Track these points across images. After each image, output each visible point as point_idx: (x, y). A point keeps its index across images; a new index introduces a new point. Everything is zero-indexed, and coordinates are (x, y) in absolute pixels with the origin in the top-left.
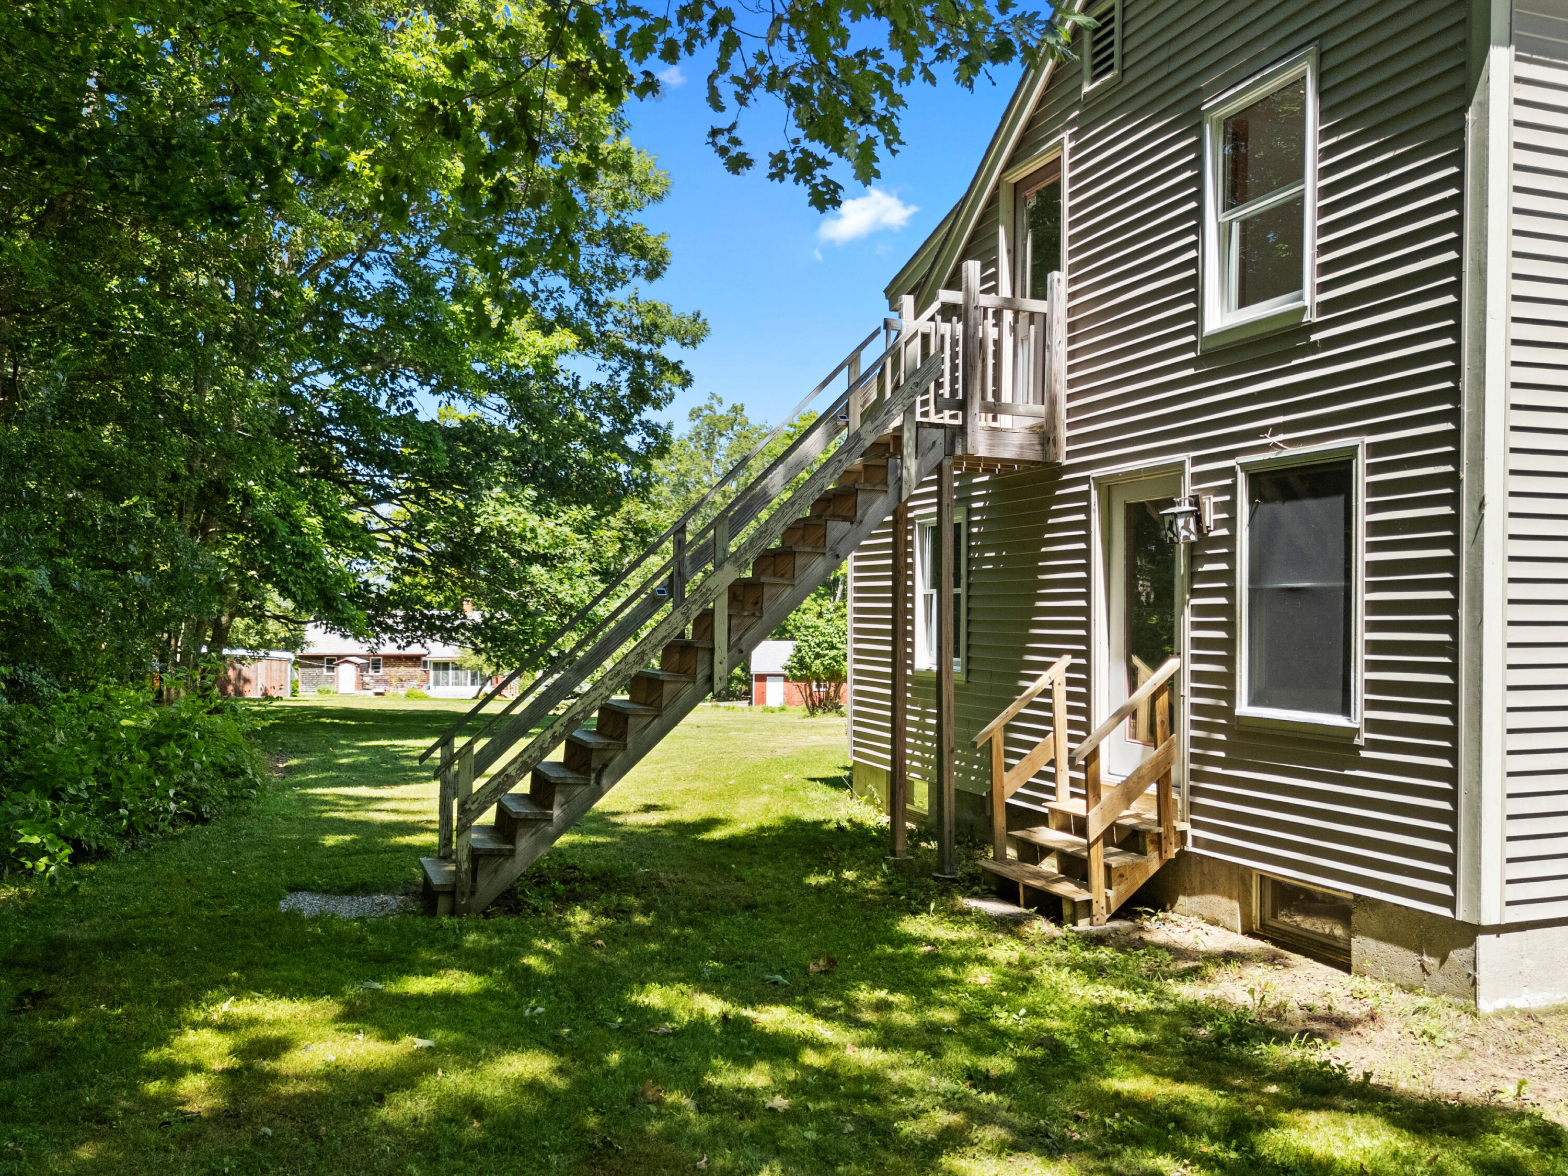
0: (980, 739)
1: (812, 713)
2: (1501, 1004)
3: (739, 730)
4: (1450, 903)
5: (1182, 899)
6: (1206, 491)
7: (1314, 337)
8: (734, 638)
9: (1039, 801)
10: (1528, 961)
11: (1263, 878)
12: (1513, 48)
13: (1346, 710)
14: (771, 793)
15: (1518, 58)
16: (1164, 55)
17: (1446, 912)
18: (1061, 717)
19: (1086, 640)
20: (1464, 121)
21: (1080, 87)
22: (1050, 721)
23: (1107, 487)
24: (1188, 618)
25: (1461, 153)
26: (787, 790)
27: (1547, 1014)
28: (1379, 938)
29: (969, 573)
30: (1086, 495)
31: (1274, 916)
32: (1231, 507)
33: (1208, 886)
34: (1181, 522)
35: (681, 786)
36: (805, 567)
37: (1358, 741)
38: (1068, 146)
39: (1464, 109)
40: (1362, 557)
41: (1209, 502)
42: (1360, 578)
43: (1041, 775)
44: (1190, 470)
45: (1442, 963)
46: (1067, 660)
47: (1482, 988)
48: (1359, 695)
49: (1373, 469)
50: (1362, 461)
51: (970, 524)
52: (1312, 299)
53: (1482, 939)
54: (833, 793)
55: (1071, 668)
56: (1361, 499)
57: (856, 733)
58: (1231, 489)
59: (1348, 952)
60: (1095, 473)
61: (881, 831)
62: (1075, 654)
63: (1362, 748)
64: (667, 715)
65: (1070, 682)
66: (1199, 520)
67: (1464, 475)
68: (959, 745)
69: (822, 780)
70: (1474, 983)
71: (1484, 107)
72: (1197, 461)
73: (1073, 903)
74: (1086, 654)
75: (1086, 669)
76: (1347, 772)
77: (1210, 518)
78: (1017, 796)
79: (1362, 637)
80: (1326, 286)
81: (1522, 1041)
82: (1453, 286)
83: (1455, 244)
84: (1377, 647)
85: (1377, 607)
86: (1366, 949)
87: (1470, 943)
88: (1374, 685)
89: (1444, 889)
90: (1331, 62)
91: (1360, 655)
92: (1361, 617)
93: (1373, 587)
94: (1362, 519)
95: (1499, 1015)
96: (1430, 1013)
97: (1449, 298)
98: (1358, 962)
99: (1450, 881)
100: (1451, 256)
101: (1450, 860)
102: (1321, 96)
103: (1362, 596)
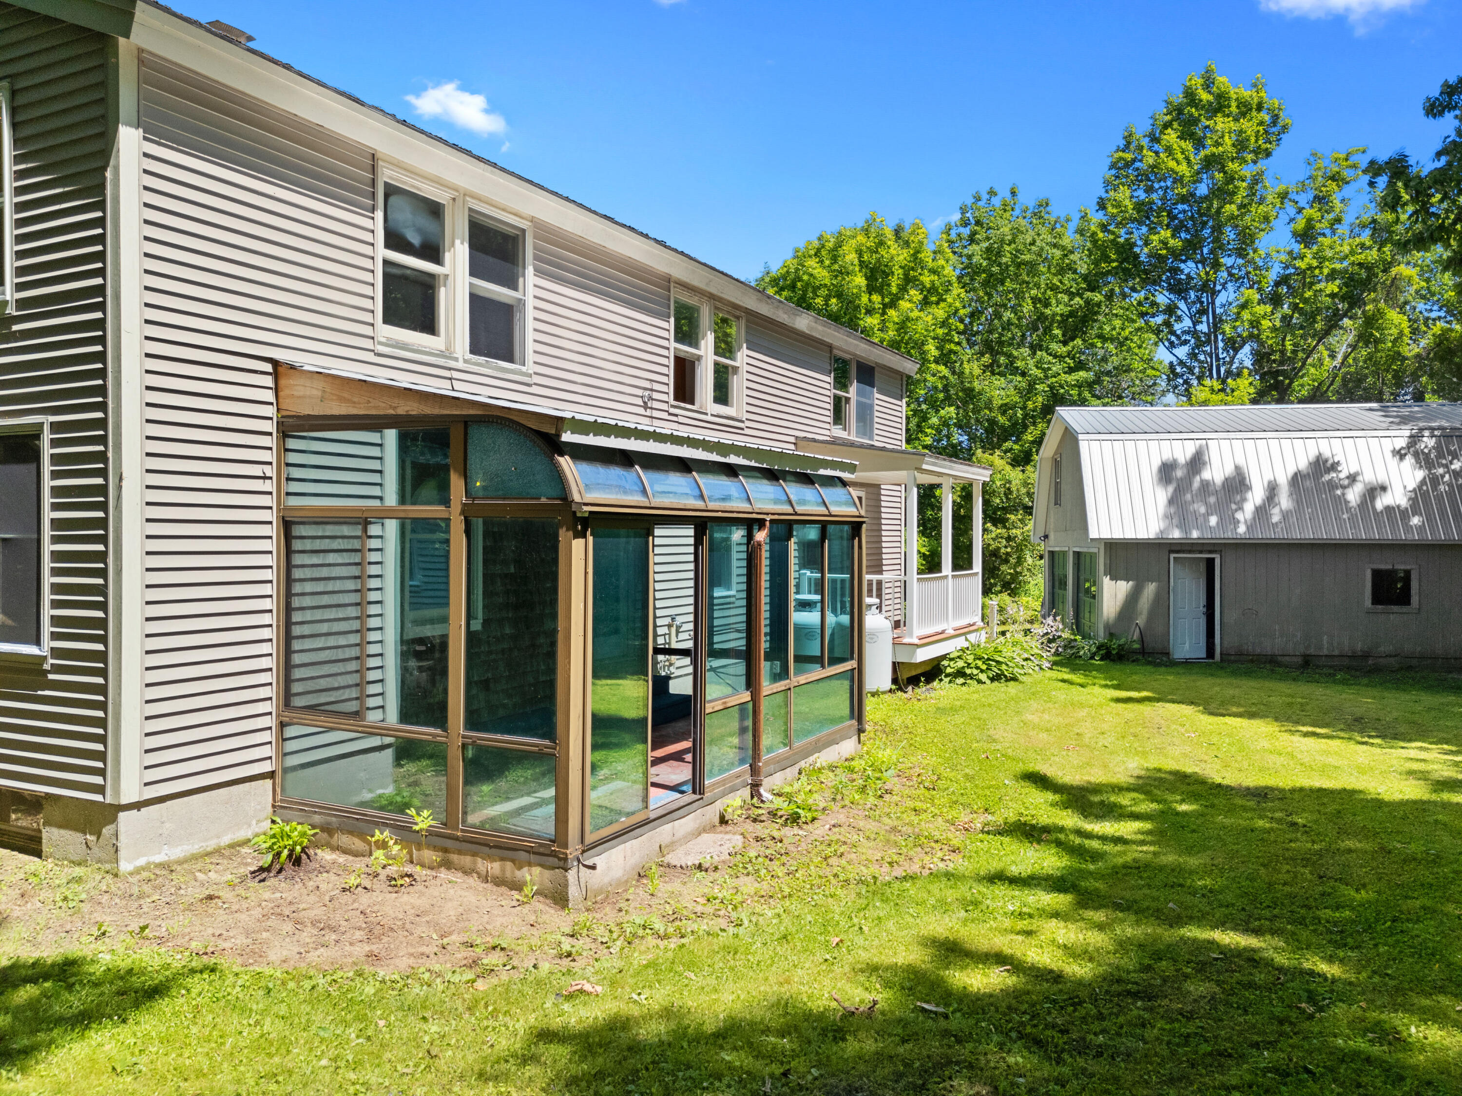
2: (141, 862)
4: (100, 789)
7: (15, 328)
10: (167, 825)
12: (141, 130)
13: (38, 642)
15: (145, 138)
17: (98, 798)
20: (105, 178)
25: (103, 202)
27: (180, 862)
28: (60, 826)
31: (3, 818)
37: (47, 667)
39: (104, 168)
40: (48, 515)
42: (47, 532)
45: (98, 838)
47: (122, 853)
48: (47, 628)
49: (55, 443)
50: (47, 436)
52: (12, 296)
53: (122, 816)
56: (47, 468)
59: (39, 840)
63: (49, 672)
67: (110, 455)
70: (117, 851)
71: (117, 169)
76: (39, 693)
79: (48, 580)
80: (20, 287)
81: (147, 888)
82: (101, 307)
83: (101, 273)
84: (57, 588)
85: (57, 556)
86: (51, 836)
87: (114, 819)
88: (56, 621)
89: (98, 780)
90: (21, 100)
91: (47, 596)
92: (47, 564)
93: (55, 540)
94: (48, 483)
95: (138, 871)
96: (79, 880)
97: (99, 315)
98: (46, 848)
99: (102, 772)
100: (99, 281)
101: (101, 756)
102: (14, 126)
103: (48, 547)
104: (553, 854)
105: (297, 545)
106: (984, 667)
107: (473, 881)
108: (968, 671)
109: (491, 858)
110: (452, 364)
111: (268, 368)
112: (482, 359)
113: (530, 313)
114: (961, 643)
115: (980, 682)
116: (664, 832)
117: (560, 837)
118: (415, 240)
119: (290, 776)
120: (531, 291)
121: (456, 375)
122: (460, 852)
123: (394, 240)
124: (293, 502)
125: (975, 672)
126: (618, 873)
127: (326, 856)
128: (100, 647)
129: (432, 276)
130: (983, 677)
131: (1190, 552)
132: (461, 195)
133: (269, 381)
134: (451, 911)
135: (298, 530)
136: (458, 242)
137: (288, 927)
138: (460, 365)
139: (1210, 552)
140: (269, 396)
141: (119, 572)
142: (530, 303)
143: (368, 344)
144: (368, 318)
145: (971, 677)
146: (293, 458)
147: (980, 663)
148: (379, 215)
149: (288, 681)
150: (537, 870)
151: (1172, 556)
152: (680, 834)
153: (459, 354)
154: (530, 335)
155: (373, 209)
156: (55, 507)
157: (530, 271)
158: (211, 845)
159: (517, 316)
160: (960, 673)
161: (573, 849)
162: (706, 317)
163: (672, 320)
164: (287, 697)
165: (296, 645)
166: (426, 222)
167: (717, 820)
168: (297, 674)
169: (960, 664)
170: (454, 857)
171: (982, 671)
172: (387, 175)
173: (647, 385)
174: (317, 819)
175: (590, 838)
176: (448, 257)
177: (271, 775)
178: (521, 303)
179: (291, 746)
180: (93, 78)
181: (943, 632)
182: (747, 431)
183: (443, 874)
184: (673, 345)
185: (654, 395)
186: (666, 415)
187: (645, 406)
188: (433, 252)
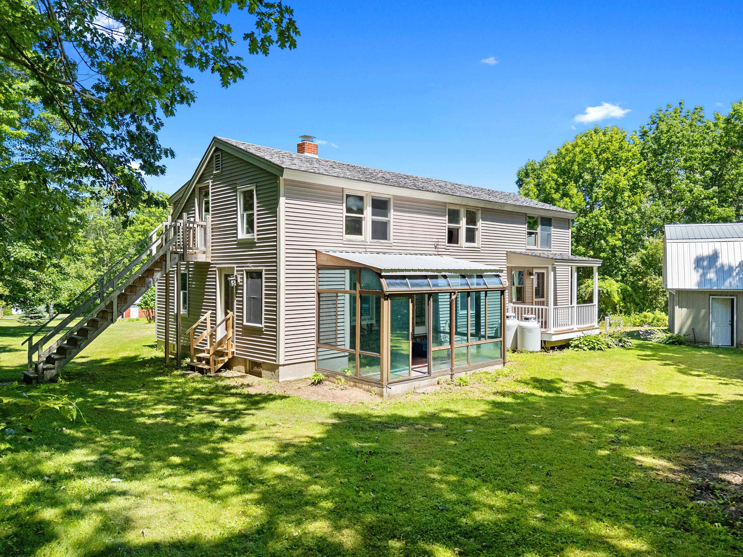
0: (187, 332)
1: (150, 322)
2: (284, 380)
3: (119, 330)
4: (275, 361)
5: (234, 368)
6: (239, 274)
7: (257, 245)
8: (119, 309)
9: (203, 347)
11: (249, 360)
12: (285, 197)
13: (261, 324)
14: (130, 351)
15: (286, 199)
16: (229, 172)
17: (275, 363)
18: (209, 325)
19: (215, 307)
21: (213, 171)
22: (206, 327)
23: (220, 269)
24: (235, 303)
25: (277, 215)
26: (136, 349)
27: (293, 381)
28: (266, 370)
29: (189, 287)
30: (215, 271)
31: (252, 368)
32: (242, 278)
33: (239, 364)
34: (232, 281)
35: (99, 350)
36: (139, 290)
38: (211, 184)
39: (277, 207)
40: (264, 292)
41: (239, 277)
42: (264, 296)
43: (204, 340)
44: (236, 269)
45: (275, 373)
46: (210, 312)
47: (280, 377)
48: (263, 320)
49: (266, 274)
50: (264, 273)
51: (189, 274)
52: (256, 237)
53: (280, 368)
54: (151, 349)
55: (212, 313)
56: (264, 280)
57: (158, 331)
58: (243, 274)
59: (261, 374)
60: (217, 266)
61: (162, 358)
62: (212, 310)
63: (264, 331)
64: (99, 329)
65: (211, 317)
66: (237, 281)
67: (278, 278)
68: (182, 333)
69: (148, 346)
71: (279, 208)
72: (237, 267)
73: (206, 369)
74: (215, 310)
75: (215, 314)
76: (261, 336)
77: (239, 280)
78: (197, 346)
79: (264, 308)
80: (258, 235)
81: (285, 386)
82: (276, 241)
83: (276, 233)
84: (266, 310)
85: (266, 302)
86: (264, 372)
87: (278, 368)
88: (266, 318)
89: (275, 358)
90: (258, 188)
91: (264, 312)
92: (264, 304)
93: (266, 298)
94: (264, 284)
95: (283, 382)
96: (271, 383)
97: (275, 243)
98: (263, 375)
99: (275, 356)
100: (275, 235)
101: (275, 352)
102: (257, 195)
103: (264, 300)
104: (380, 384)
105: (321, 299)
106: (587, 344)
107: (361, 390)
108: (580, 345)
109: (366, 385)
110: (366, 244)
111: (314, 252)
112: (376, 241)
113: (392, 224)
114: (580, 334)
115: (584, 350)
116: (416, 383)
117: (382, 380)
118: (355, 208)
119: (319, 362)
120: (392, 217)
121: (367, 247)
122: (359, 383)
123: (349, 210)
124: (321, 287)
125: (583, 346)
126: (399, 392)
127: (327, 383)
128: (275, 325)
129: (361, 218)
130: (585, 348)
131: (720, 295)
132: (368, 193)
133: (314, 255)
134: (354, 395)
135: (321, 295)
136: (368, 207)
137: (316, 395)
138: (369, 244)
139: (731, 296)
140: (315, 260)
141: (279, 307)
142: (392, 220)
143: (341, 242)
144: (341, 234)
145: (581, 348)
146: (320, 276)
147: (585, 342)
148: (344, 205)
149: (319, 336)
150: (376, 388)
151: (711, 297)
152: (421, 385)
153: (368, 241)
154: (392, 231)
155: (343, 203)
156: (266, 290)
157: (392, 210)
158: (300, 378)
159: (388, 225)
160: (576, 346)
161: (385, 383)
162: (463, 213)
163: (447, 216)
164: (319, 340)
165: (321, 326)
166: (359, 203)
167: (436, 383)
168: (321, 334)
169: (577, 342)
170: (357, 384)
171: (586, 346)
172: (346, 192)
173: (437, 240)
174: (325, 373)
175: (390, 381)
176: (365, 212)
177: (315, 361)
178: (389, 221)
179: (320, 354)
180: (274, 185)
181: (572, 329)
182: (482, 252)
183: (354, 388)
184: (447, 224)
185: (439, 243)
186: (444, 250)
187: (436, 248)
188: (361, 211)
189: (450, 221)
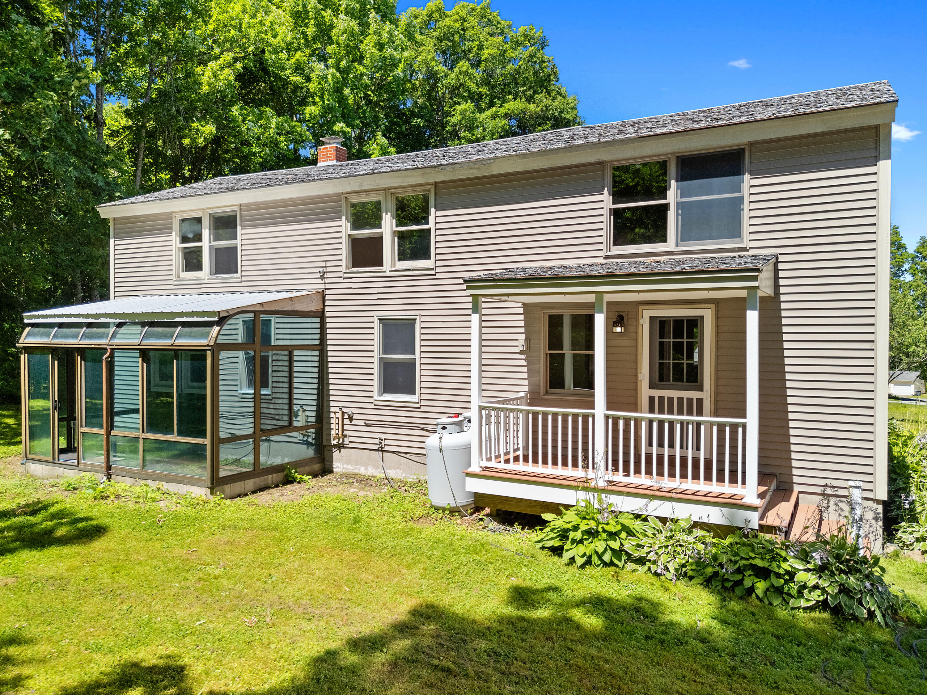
110: (202, 282)
113: (240, 248)
118: (191, 236)
120: (240, 237)
121: (201, 286)
123: (184, 239)
129: (199, 247)
132: (207, 211)
136: (207, 230)
138: (206, 281)
142: (240, 243)
143: (171, 282)
144: (171, 272)
148: (178, 233)
153: (205, 277)
154: (240, 259)
157: (239, 228)
161: (23, 456)
163: (347, 218)
166: (196, 227)
172: (179, 216)
173: (323, 264)
176: (203, 237)
178: (237, 245)
182: (438, 276)
184: (348, 233)
185: (328, 269)
186: (341, 280)
187: (322, 277)
188: (199, 238)
189: (356, 226)
